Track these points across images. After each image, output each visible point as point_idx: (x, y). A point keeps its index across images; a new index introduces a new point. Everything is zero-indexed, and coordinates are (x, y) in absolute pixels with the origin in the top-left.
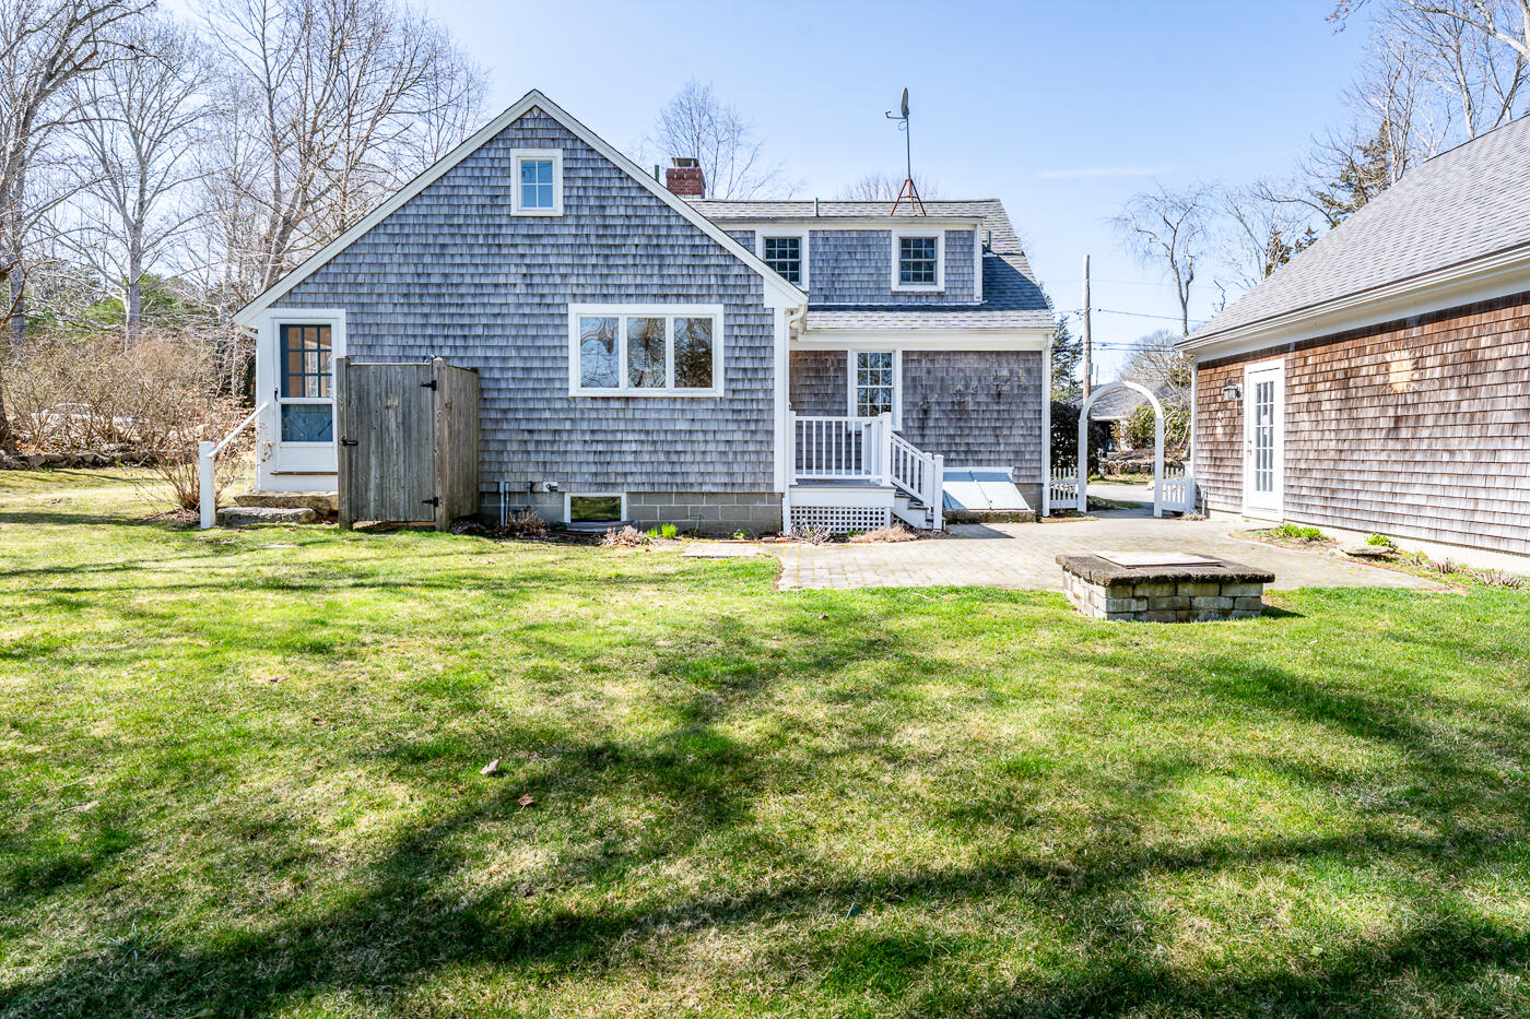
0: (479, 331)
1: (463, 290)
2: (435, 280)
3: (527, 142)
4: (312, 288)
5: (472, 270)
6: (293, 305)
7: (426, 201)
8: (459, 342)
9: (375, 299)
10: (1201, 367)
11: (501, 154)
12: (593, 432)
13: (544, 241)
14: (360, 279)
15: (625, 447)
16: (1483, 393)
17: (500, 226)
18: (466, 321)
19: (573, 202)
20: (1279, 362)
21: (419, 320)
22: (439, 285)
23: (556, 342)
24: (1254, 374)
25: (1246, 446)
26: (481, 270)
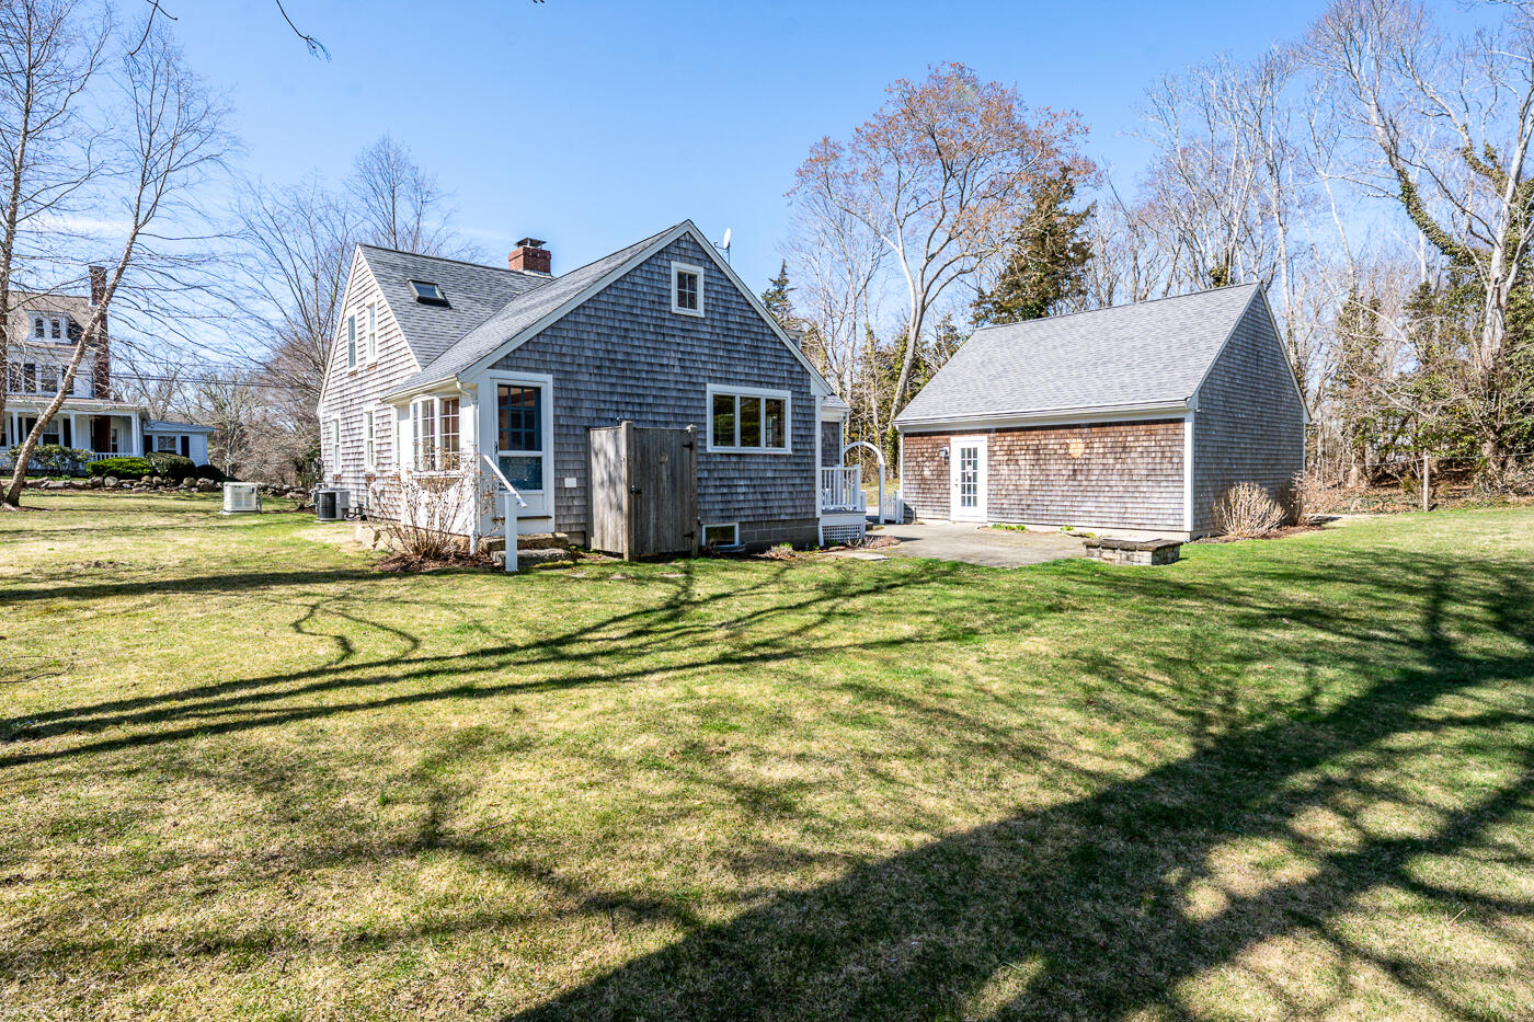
0: (650, 400)
1: (638, 367)
2: (620, 357)
3: (683, 258)
4: (525, 354)
5: (645, 352)
6: (508, 367)
7: (614, 292)
8: (637, 409)
9: (575, 369)
10: (906, 435)
11: (665, 264)
12: (721, 479)
13: (693, 335)
14: (564, 350)
15: (739, 490)
16: (1129, 461)
17: (664, 319)
18: (640, 391)
19: (710, 308)
20: (984, 437)
21: (608, 389)
22: (623, 361)
23: (699, 412)
24: (957, 444)
25: (953, 482)
26: (652, 352)
